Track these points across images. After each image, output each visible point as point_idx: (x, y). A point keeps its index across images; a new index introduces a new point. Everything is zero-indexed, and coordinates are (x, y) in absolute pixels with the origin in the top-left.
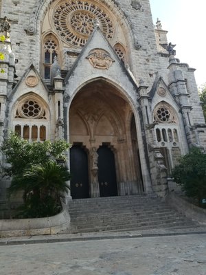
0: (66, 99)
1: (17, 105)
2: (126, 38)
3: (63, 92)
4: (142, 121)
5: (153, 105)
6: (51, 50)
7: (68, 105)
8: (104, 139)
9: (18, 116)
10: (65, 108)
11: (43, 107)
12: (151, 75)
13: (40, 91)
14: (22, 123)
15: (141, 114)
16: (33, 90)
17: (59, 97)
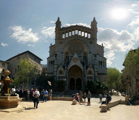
0: (67, 70)
1: (58, 72)
2: (88, 50)
3: (66, 69)
4: (84, 75)
5: (87, 70)
6: (67, 56)
7: (68, 72)
8: (78, 77)
9: (59, 74)
10: (67, 72)
11: (63, 72)
12: (93, 61)
13: (62, 69)
14: (59, 75)
15: (84, 73)
16: (61, 69)
17: (66, 70)
